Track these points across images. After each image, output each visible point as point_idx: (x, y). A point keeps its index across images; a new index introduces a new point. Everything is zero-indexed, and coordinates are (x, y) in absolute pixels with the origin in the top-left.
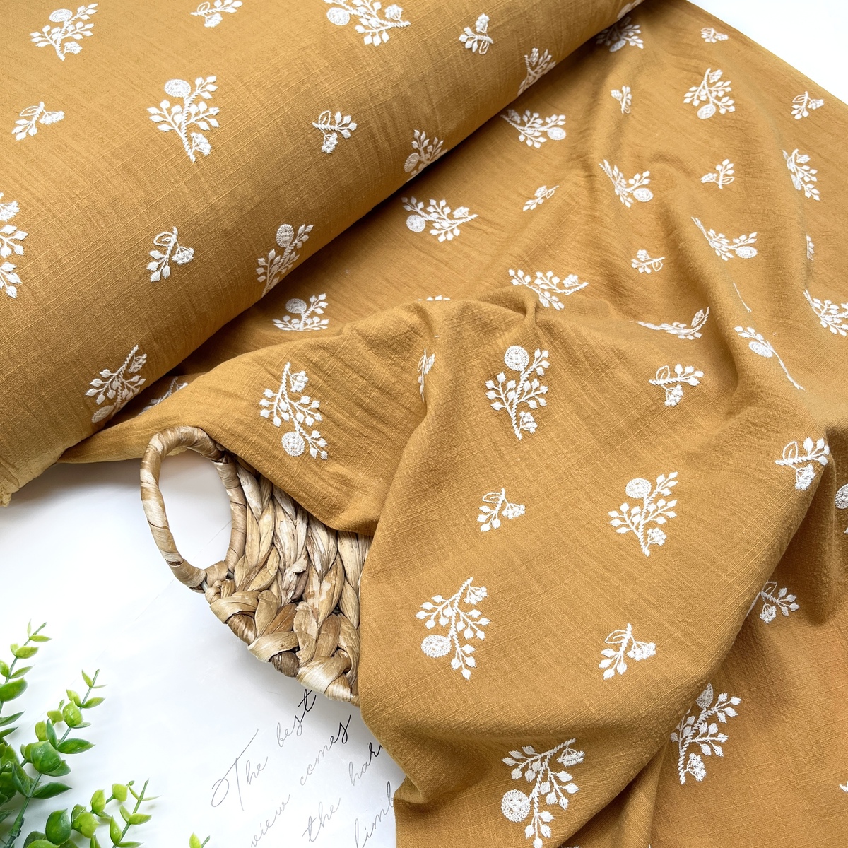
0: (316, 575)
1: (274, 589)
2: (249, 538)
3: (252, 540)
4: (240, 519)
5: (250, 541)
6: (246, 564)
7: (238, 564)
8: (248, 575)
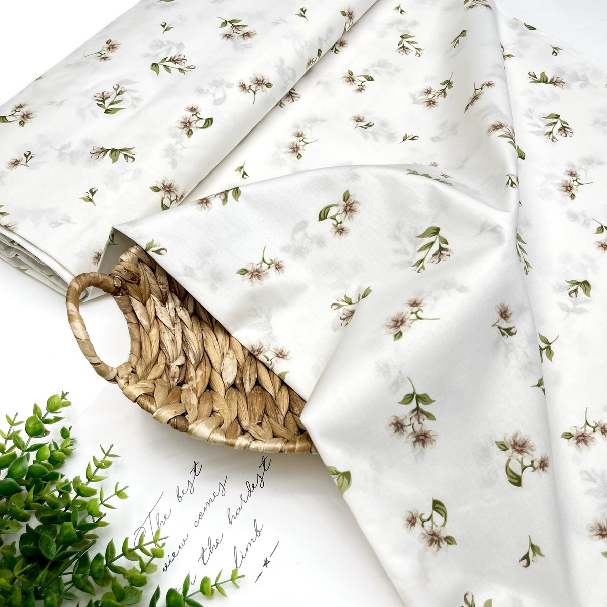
0: (191, 366)
1: (165, 378)
2: (143, 345)
3: (146, 347)
4: (136, 333)
5: (144, 347)
6: (143, 363)
7: (138, 363)
8: (146, 370)
